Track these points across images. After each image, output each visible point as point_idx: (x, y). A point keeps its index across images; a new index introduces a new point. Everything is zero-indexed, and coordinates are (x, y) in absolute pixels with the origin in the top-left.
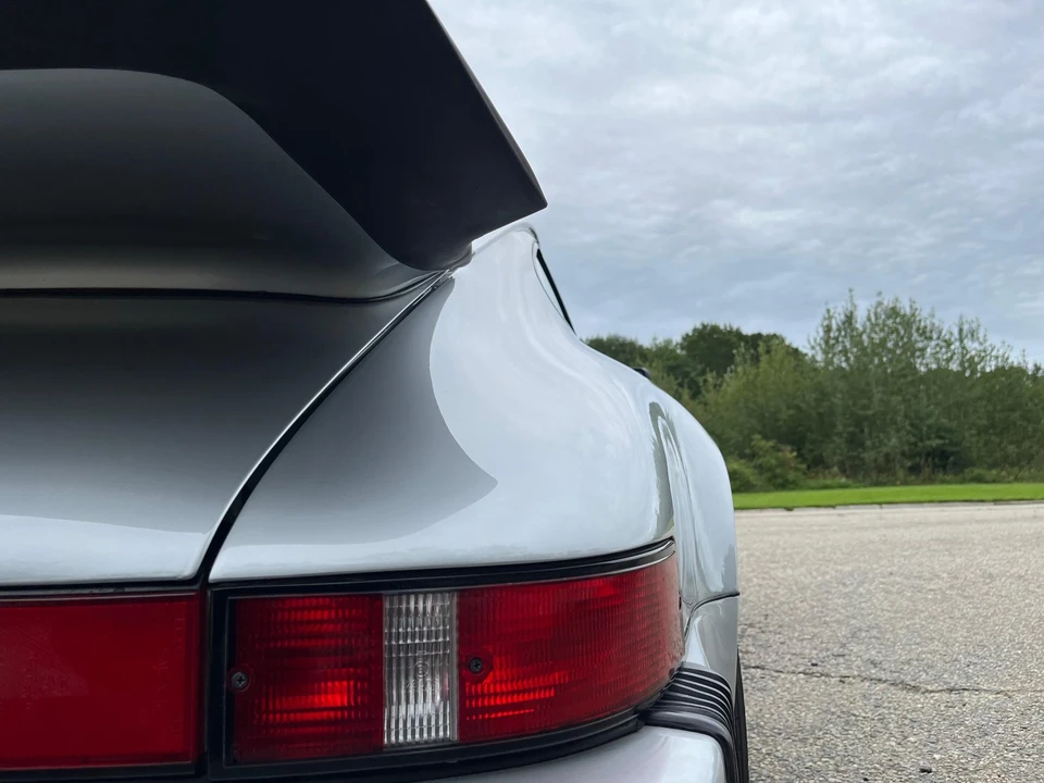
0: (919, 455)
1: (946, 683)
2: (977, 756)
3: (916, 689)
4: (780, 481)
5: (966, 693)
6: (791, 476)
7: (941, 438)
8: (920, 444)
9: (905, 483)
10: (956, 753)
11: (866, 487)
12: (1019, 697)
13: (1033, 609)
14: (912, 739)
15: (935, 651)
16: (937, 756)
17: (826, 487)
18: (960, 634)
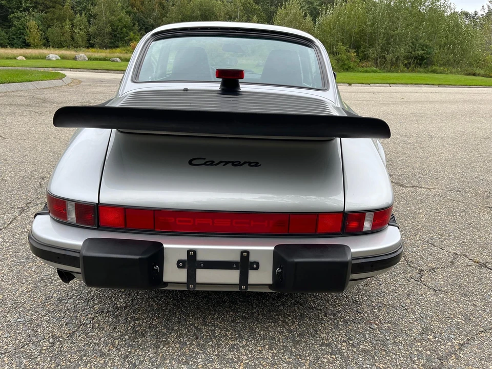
0: (411, 58)
1: (412, 184)
2: (419, 209)
3: (402, 186)
4: (346, 67)
5: (418, 188)
6: (352, 65)
7: (423, 50)
8: (413, 53)
9: (402, 72)
10: (413, 208)
11: (384, 72)
12: (433, 191)
13: (443, 155)
14: (402, 203)
15: (410, 171)
16: (408, 209)
17: (366, 71)
18: (418, 165)
